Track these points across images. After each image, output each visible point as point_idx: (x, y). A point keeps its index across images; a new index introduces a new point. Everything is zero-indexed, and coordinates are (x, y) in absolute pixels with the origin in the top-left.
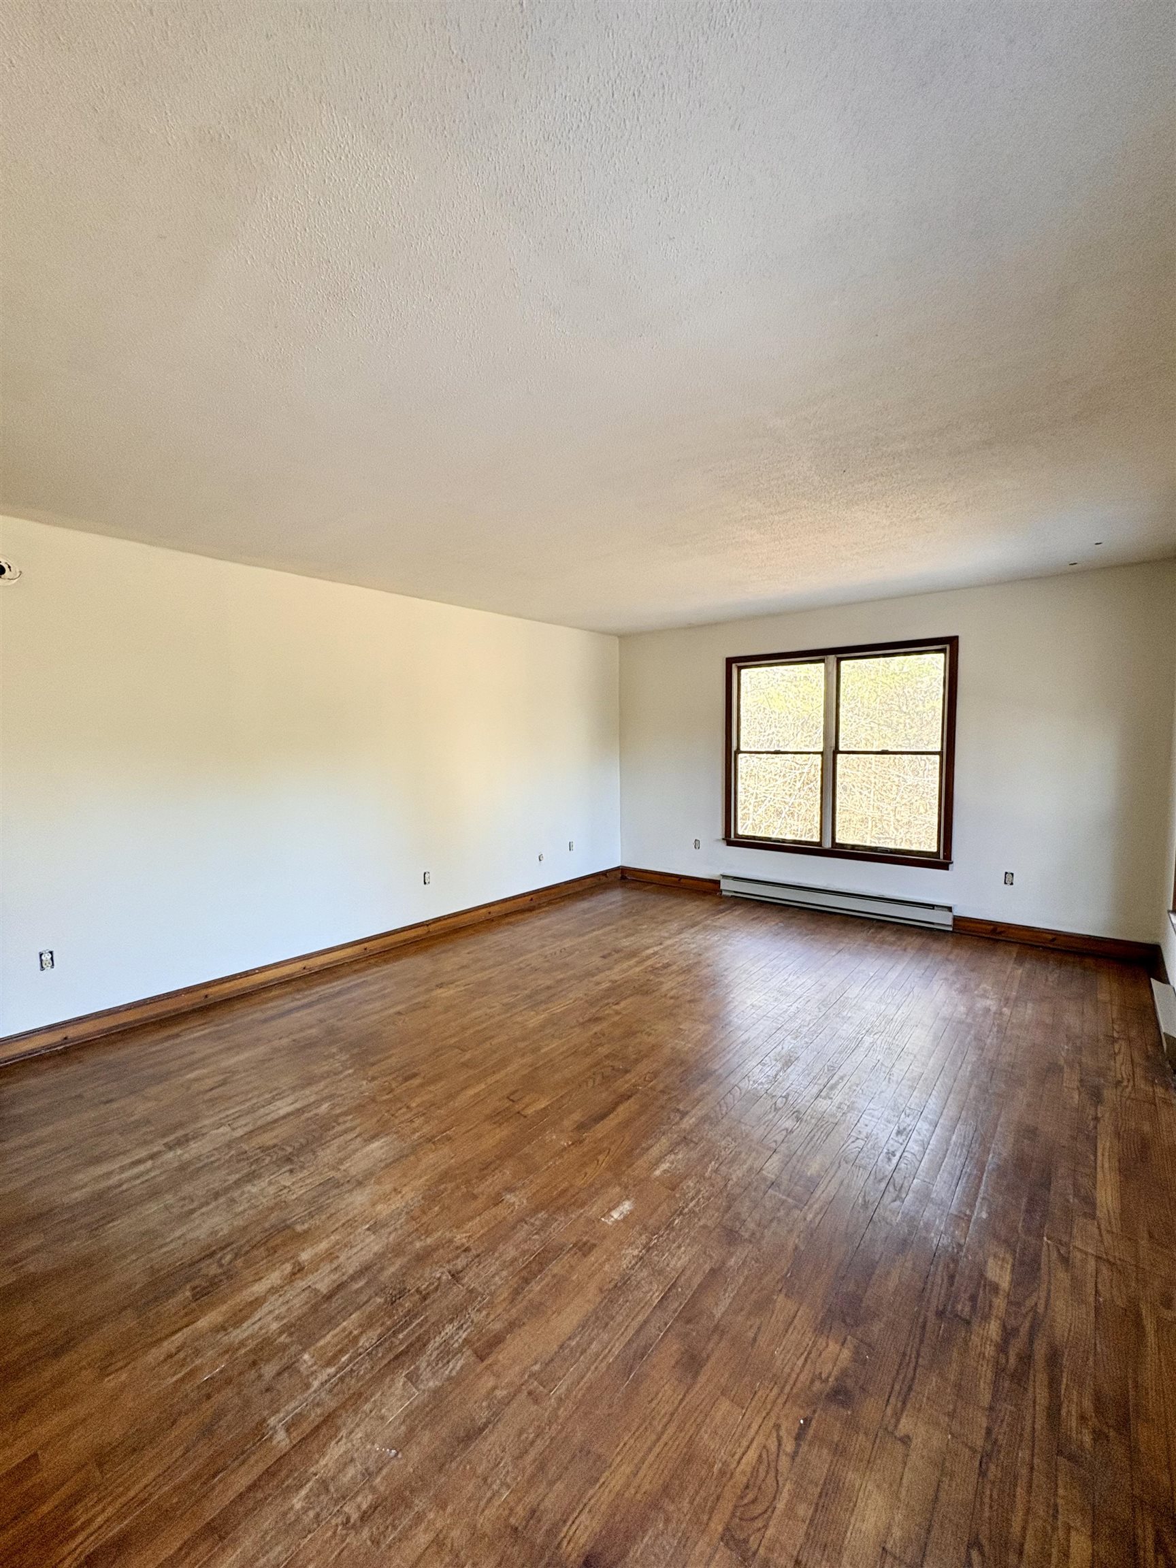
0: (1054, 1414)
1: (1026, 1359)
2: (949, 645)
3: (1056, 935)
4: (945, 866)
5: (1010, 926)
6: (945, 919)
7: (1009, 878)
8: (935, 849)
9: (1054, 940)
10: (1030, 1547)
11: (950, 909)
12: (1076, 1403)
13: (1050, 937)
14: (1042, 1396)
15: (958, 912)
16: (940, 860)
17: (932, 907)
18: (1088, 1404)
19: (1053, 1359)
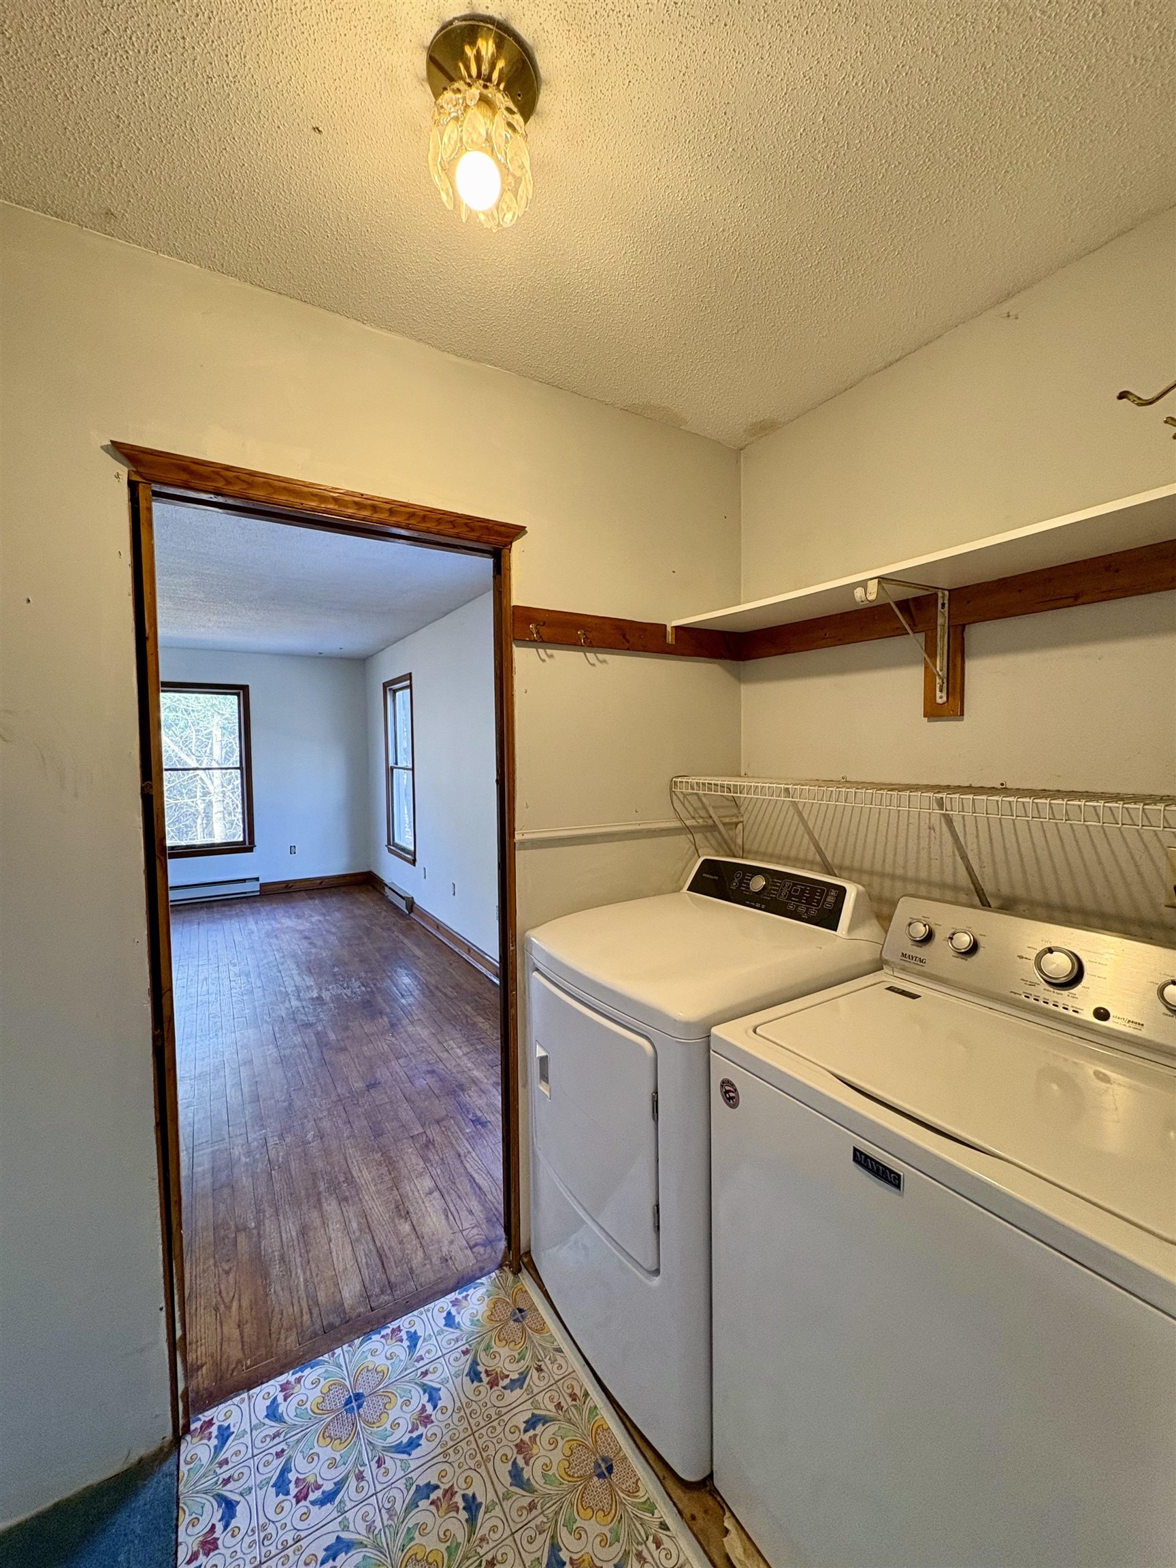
0: (445, 994)
1: (431, 992)
2: (242, 691)
3: (322, 879)
4: (250, 850)
5: (296, 881)
6: (254, 887)
7: (292, 850)
8: (241, 839)
9: (321, 883)
10: (460, 1013)
11: (257, 879)
12: (449, 991)
13: (318, 882)
14: (440, 994)
15: (261, 881)
16: (246, 846)
17: (244, 880)
18: (451, 990)
19: (437, 988)
